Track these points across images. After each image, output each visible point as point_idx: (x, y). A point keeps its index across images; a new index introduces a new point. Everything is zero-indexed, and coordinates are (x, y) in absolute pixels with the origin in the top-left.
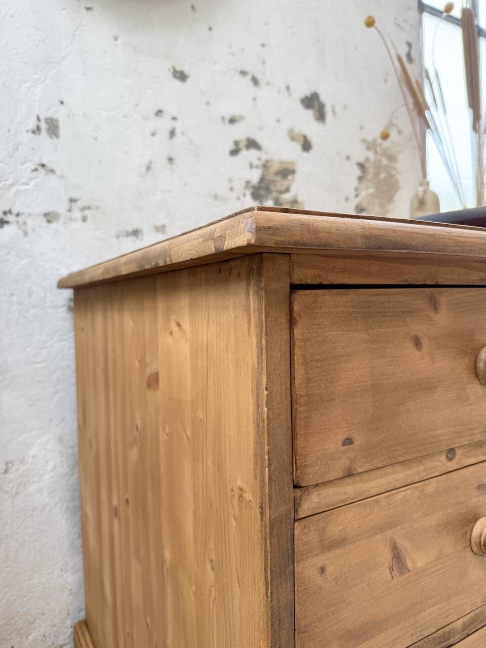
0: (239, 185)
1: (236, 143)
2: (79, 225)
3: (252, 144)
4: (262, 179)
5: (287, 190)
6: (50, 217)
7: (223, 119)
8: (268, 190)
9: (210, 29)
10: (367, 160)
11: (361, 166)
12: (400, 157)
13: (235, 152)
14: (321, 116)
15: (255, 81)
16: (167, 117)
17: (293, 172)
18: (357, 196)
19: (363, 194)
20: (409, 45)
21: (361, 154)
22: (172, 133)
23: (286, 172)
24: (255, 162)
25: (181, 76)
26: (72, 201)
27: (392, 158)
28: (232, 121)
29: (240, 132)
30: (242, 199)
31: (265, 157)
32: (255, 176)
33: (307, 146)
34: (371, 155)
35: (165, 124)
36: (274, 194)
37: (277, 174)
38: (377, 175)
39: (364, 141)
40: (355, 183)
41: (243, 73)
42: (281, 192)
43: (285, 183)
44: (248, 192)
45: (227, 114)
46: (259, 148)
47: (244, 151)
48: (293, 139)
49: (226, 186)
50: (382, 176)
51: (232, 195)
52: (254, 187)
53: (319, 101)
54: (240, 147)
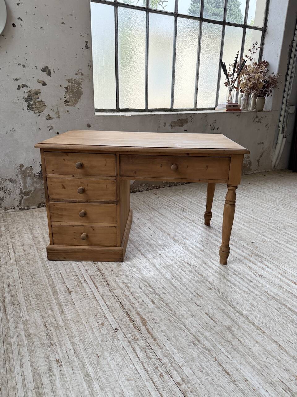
0: (21, 98)
1: (19, 86)
3: (24, 86)
4: (29, 96)
5: (38, 98)
7: (14, 80)
8: (31, 99)
9: (7, 52)
10: (69, 86)
11: (65, 88)
12: (82, 83)
13: (18, 89)
14: (49, 74)
15: (24, 66)
17: (40, 92)
18: (65, 98)
19: (67, 97)
20: (87, 42)
21: (66, 84)
23: (37, 93)
24: (26, 91)
27: (79, 84)
28: (17, 80)
29: (20, 83)
30: (22, 102)
31: (29, 89)
32: (26, 95)
33: (44, 84)
34: (70, 84)
36: (33, 100)
37: (34, 94)
38: (73, 90)
39: (67, 80)
40: (64, 94)
41: (19, 64)
42: (36, 99)
43: (37, 96)
44: (24, 100)
45: (15, 77)
46: (27, 87)
47: (22, 88)
48: (39, 83)
49: (16, 99)
50: (75, 90)
51: (19, 101)
52: (26, 98)
53: (48, 69)
54: (20, 87)
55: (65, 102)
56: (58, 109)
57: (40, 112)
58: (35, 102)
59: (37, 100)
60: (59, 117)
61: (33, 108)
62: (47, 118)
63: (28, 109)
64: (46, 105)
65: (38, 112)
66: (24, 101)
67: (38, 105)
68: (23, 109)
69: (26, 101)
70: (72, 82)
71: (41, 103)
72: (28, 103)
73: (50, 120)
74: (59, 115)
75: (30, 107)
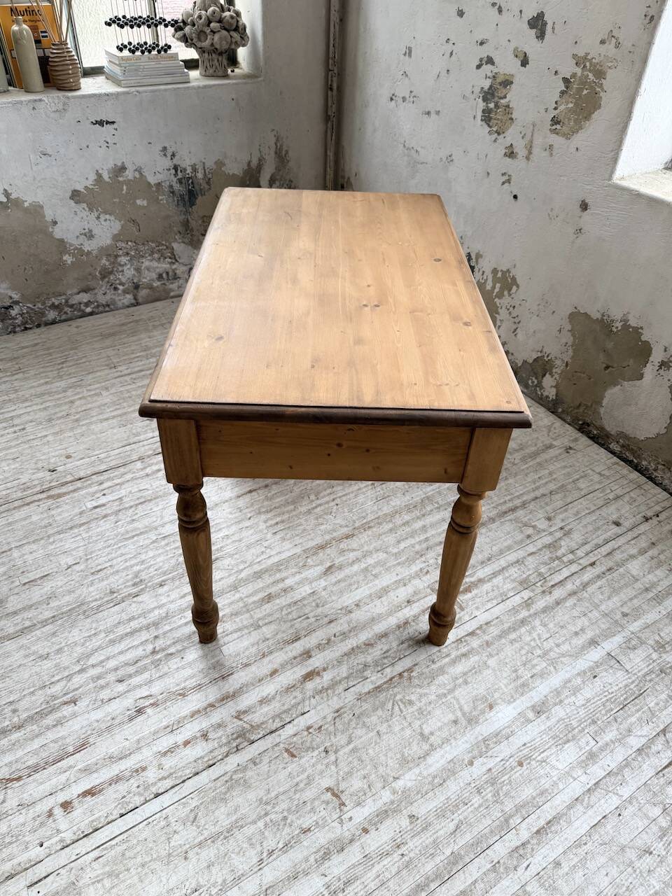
0: (477, 90)
1: (481, 60)
2: (411, 105)
3: (490, 61)
4: (491, 87)
5: (505, 97)
6: (404, 99)
7: (477, 42)
8: (493, 95)
10: (574, 75)
11: (566, 80)
12: (610, 74)
13: (479, 67)
14: (541, 36)
15: (500, 10)
16: (451, 42)
17: (512, 83)
18: (556, 109)
19: (562, 107)
21: (569, 69)
22: (451, 54)
23: (507, 83)
24: (489, 74)
25: (461, 13)
26: (411, 92)
27: (600, 74)
28: (482, 44)
29: (484, 52)
30: (477, 99)
31: (496, 70)
32: (487, 84)
33: (525, 61)
34: (579, 71)
35: (449, 47)
36: (496, 99)
37: (500, 84)
38: (580, 90)
39: (574, 56)
40: (557, 97)
41: (494, 4)
42: (501, 98)
43: (504, 91)
44: (481, 96)
45: (480, 38)
46: (493, 64)
47: (484, 66)
48: (517, 56)
49: (470, 89)
50: (585, 92)
51: (473, 97)
52: (485, 92)
53: (543, 20)
54: (484, 62)
55: (552, 120)
56: (532, 136)
57: (499, 134)
58: (497, 106)
59: (502, 101)
60: (528, 158)
61: (490, 119)
62: (507, 151)
63: (482, 120)
64: (514, 119)
65: (496, 132)
66: (480, 100)
67: (499, 115)
68: (474, 118)
69: (485, 99)
70: (585, 66)
71: (507, 109)
72: (485, 104)
73: (510, 159)
74: (530, 153)
75: (487, 117)
